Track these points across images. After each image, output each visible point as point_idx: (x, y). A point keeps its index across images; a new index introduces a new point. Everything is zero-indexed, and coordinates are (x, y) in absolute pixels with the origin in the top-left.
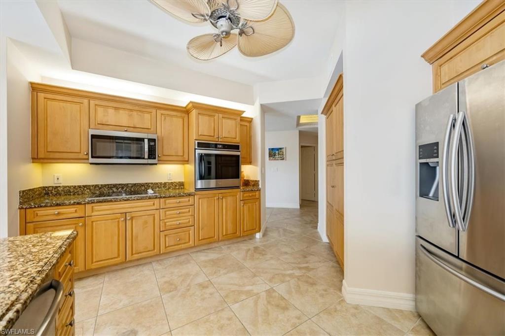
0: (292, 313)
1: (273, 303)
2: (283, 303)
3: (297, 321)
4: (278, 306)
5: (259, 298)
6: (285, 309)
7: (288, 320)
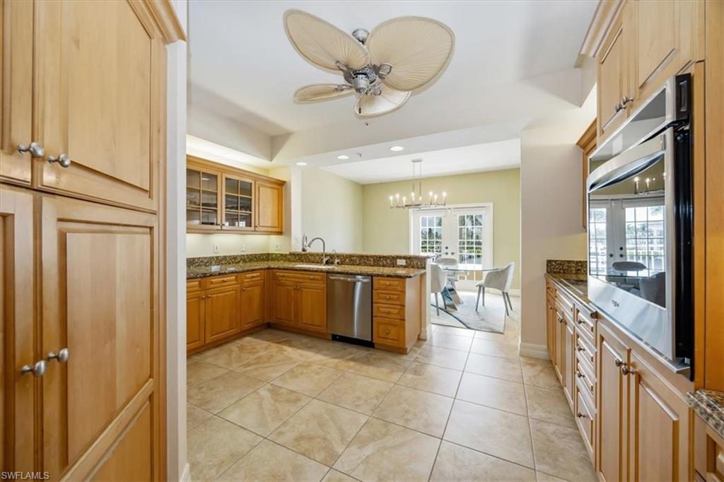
0: (289, 437)
1: (318, 440)
2: (304, 445)
3: (282, 429)
4: (310, 438)
5: (343, 440)
6: (299, 439)
7: (294, 426)
